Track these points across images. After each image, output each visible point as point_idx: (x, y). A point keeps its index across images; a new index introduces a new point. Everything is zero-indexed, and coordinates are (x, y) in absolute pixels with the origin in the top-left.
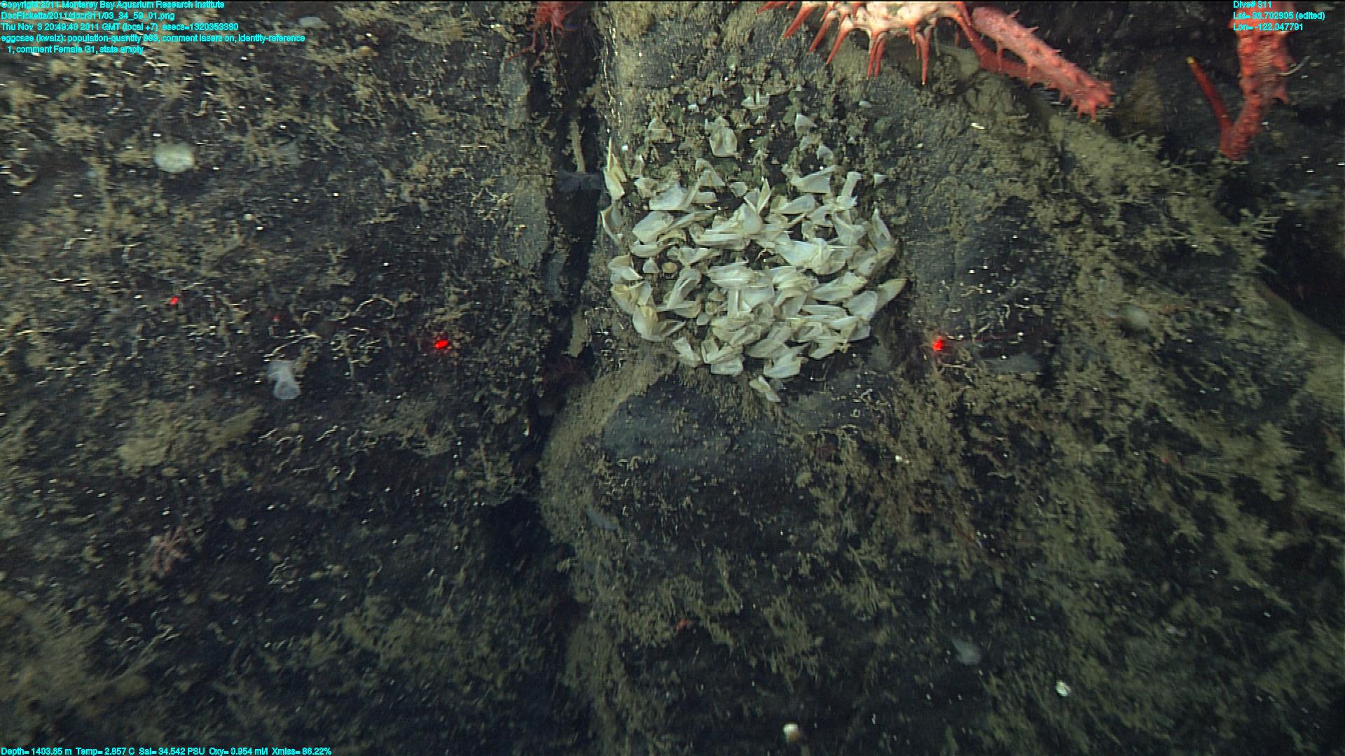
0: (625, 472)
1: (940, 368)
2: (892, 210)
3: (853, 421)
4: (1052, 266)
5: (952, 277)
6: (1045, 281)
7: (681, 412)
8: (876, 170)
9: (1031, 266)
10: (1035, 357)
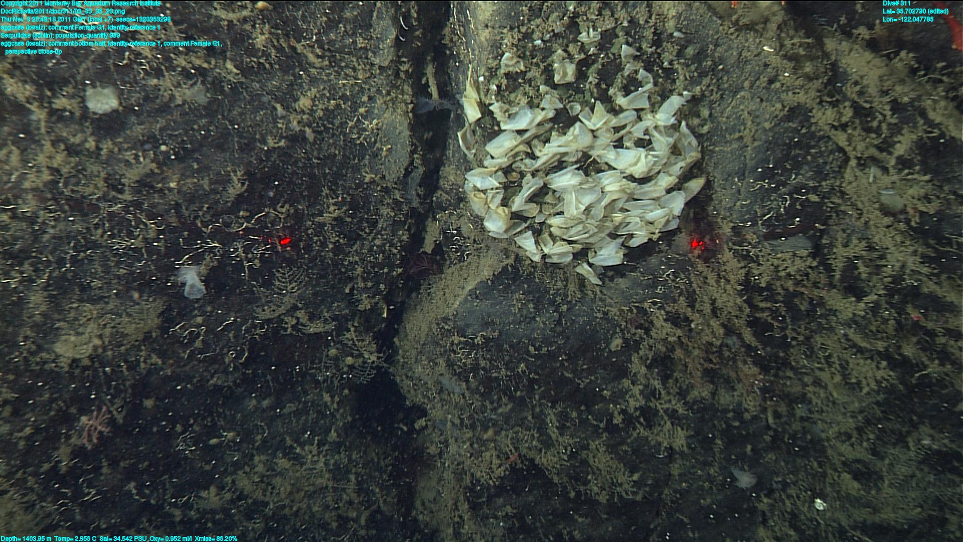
0: (473, 346)
1: (730, 249)
2: (696, 121)
3: (657, 296)
4: (825, 163)
5: (744, 175)
6: (820, 174)
7: (519, 295)
8: (685, 90)
9: (807, 163)
10: (808, 238)
